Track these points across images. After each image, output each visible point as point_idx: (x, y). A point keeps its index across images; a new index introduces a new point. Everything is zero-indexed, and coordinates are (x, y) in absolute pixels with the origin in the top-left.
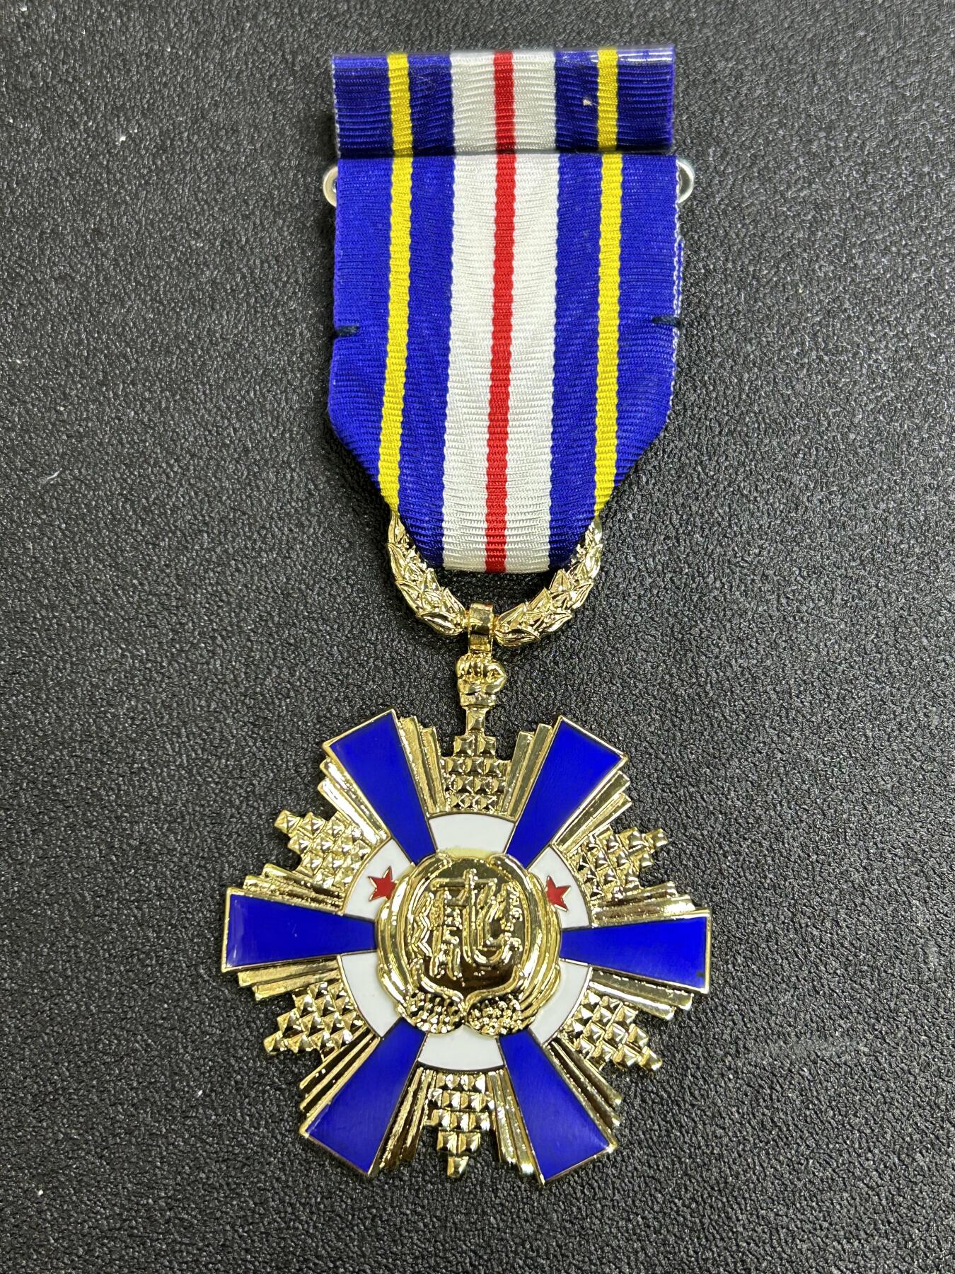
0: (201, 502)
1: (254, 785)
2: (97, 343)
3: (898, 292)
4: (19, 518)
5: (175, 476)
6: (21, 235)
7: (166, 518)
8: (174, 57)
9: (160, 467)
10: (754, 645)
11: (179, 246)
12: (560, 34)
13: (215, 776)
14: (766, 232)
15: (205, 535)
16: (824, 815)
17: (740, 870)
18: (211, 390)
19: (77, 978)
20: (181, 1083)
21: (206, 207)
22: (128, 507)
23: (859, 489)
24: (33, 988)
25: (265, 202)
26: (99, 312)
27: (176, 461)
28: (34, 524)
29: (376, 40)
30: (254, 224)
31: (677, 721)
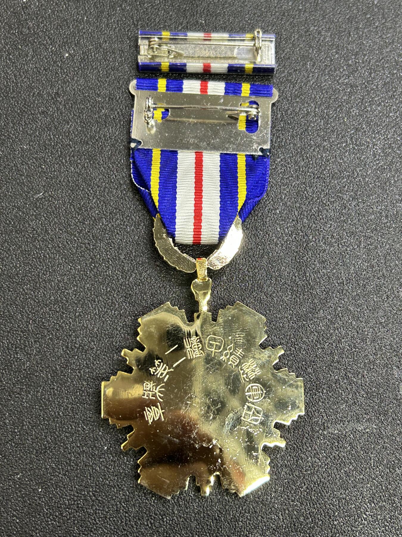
0: (102, 206)
2: (58, 139)
4: (27, 212)
5: (91, 195)
6: (25, 95)
8: (88, 22)
9: (85, 191)
10: (329, 264)
12: (246, 15)
13: (110, 318)
17: (324, 355)
18: (105, 159)
19: (54, 401)
20: (98, 444)
21: (102, 84)
22: (72, 207)
24: (36, 406)
26: (58, 127)
27: (91, 188)
28: (33, 215)
29: (171, 16)
31: (298, 295)
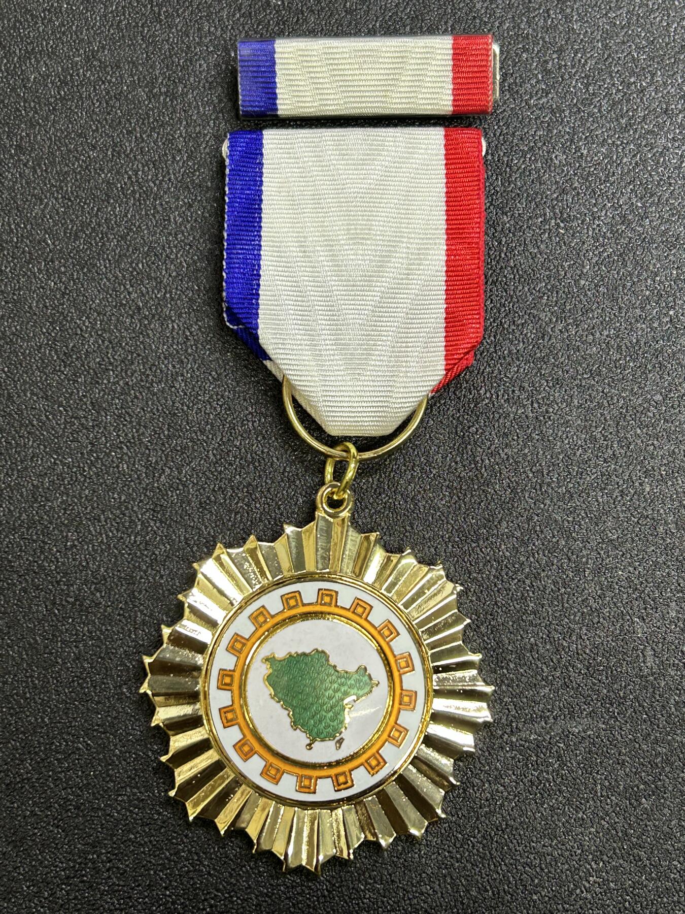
1: (156, 555)
3: (614, 173)
7: (82, 360)
11: (80, 155)
14: (515, 132)
15: (111, 373)
16: (569, 559)
23: (589, 321)
25: (143, 120)
30: (136, 137)
